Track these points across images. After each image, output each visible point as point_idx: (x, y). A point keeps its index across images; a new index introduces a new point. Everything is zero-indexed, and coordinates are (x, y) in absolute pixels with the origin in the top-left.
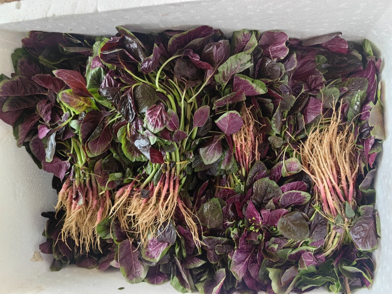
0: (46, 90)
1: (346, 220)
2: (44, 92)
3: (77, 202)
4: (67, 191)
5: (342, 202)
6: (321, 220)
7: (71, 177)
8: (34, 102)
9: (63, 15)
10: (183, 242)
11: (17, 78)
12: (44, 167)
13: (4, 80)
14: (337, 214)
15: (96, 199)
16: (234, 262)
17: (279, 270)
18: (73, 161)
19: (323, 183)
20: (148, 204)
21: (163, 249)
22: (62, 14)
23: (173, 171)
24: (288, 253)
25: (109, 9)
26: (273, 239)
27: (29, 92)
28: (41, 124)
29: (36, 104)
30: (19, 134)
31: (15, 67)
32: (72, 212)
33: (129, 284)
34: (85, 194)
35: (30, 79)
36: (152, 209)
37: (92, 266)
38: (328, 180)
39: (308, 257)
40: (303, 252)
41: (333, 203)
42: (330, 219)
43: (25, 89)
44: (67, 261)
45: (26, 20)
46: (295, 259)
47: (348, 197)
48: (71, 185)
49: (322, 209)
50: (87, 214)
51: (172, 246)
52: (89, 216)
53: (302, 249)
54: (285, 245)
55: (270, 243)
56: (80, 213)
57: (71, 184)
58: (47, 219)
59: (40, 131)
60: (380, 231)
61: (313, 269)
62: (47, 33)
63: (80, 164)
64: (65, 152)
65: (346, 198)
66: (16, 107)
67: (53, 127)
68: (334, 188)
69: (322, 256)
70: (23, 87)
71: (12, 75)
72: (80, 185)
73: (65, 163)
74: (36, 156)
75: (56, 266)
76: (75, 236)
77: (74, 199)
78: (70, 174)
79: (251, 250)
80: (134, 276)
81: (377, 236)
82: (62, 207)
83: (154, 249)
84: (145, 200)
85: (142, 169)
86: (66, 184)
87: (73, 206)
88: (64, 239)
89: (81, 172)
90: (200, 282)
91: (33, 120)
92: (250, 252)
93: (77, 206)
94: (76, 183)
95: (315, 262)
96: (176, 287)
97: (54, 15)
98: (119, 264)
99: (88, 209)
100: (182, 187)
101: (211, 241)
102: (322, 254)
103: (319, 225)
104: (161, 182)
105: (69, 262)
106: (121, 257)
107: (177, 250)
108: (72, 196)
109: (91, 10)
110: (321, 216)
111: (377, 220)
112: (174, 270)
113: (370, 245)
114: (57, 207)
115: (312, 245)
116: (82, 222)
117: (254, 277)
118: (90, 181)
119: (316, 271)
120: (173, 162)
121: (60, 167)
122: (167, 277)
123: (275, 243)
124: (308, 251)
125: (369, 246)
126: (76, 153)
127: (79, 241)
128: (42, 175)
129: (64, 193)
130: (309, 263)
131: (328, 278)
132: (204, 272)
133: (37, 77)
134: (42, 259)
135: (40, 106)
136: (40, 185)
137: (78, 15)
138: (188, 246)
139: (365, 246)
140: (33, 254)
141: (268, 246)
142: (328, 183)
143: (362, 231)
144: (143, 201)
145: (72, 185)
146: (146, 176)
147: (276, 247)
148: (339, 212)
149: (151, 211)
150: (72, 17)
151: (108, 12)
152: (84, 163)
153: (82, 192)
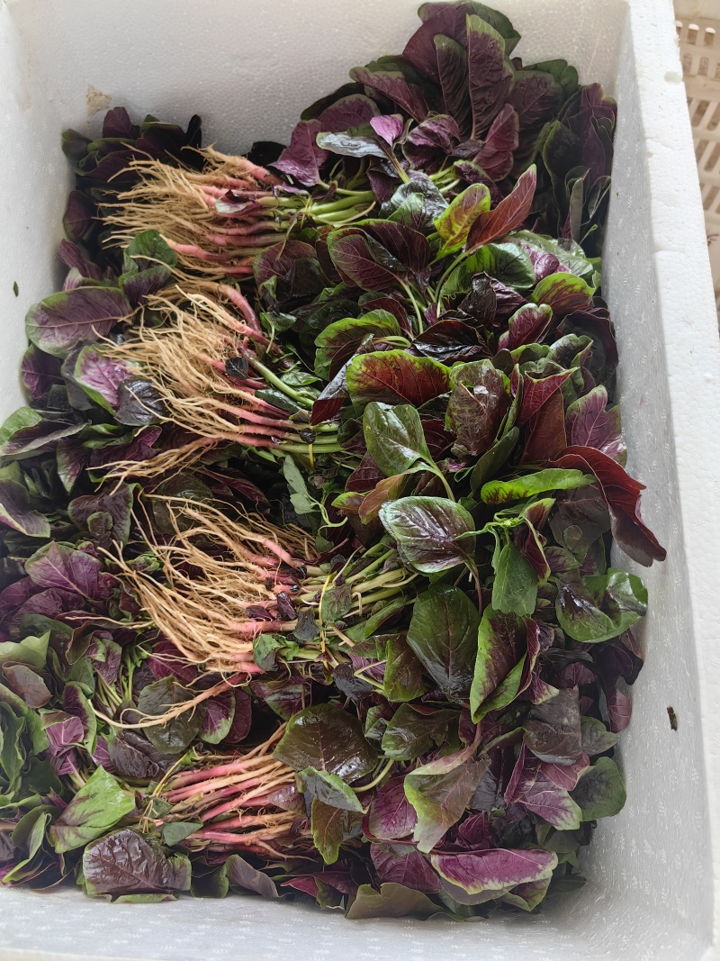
0: (483, 137)
1: (159, 823)
2: (476, 132)
3: (223, 200)
4: (250, 178)
5: (201, 814)
6: (160, 766)
7: (280, 187)
8: (455, 108)
9: (649, 175)
10: (119, 441)
11: (509, 70)
12: (304, 125)
13: (503, 41)
14: (172, 802)
15: (228, 244)
16: (70, 554)
17: (42, 662)
18: (318, 194)
19: (250, 769)
20: (209, 374)
21: (105, 395)
22: (651, 172)
23: (293, 437)
24: (84, 686)
25: (661, 277)
26: (118, 650)
27: (478, 97)
28: (405, 121)
29: (451, 114)
30: (380, 74)
31: (536, 67)
32: (199, 187)
33: (25, 310)
34: (240, 218)
35: (507, 101)
36: (197, 381)
37: (70, 228)
38: (255, 782)
39: (72, 732)
40: (84, 721)
41: (199, 793)
42: (160, 786)
43: (484, 89)
44: (84, 169)
45: (641, 92)
46: (67, 704)
47: (213, 830)
48: (262, 186)
49: (185, 768)
50: (195, 221)
51: (112, 416)
52: (189, 225)
53: (89, 719)
54: (103, 678)
55: (109, 642)
56: (196, 205)
57: (265, 186)
58: (185, 129)
59: (387, 119)
60: (127, 902)
61: (42, 743)
62: (613, 141)
63: (311, 208)
64: (339, 175)
65: (209, 825)
66: (446, 66)
67: (398, 150)
68: (237, 795)
69: (73, 766)
70: (488, 84)
71: (518, 61)
72: (262, 207)
73: (314, 175)
74: (332, 107)
75: (74, 143)
76: (141, 191)
77: (230, 193)
78: (288, 184)
79: (97, 597)
80: (43, 323)
81: (115, 895)
82: (210, 164)
83: (106, 374)
84: (222, 365)
85: (294, 358)
86: (266, 176)
87: (214, 189)
88: (134, 166)
89: (294, 211)
90: (23, 474)
91: (412, 106)
92: (91, 596)
93: (213, 200)
94: (266, 198)
95: (58, 749)
96: (15, 417)
97: (650, 155)
98: (73, 289)
99: (204, 223)
100: (250, 452)
101: (121, 502)
102: (77, 767)
103: (147, 759)
104: (266, 408)
105: (82, 174)
106: (90, 294)
107: (101, 428)
108: (235, 187)
109: (660, 236)
110: (168, 766)
111: (155, 897)
112: (52, 417)
113: (96, 873)
114: (211, 152)
115: (101, 743)
116: (174, 208)
117: (28, 602)
118: (272, 231)
119: (36, 753)
120: (313, 437)
121: (304, 162)
122: (36, 400)
123: (108, 653)
124: (86, 732)
125: (93, 871)
126: (337, 200)
127: (129, 201)
128: (286, 120)
129: (243, 169)
130: (55, 736)
131: (16, 781)
132: (46, 487)
133: (512, 117)
134: (91, 113)
135: (445, 121)
136: (265, 116)
137: (648, 209)
138: (110, 455)
139: (93, 861)
140: (105, 92)
141: (101, 639)
142: (248, 782)
143: (130, 859)
144: (219, 360)
145: (262, 188)
146: (279, 370)
147: (100, 656)
148: (179, 807)
149: (193, 378)
150: (644, 195)
151: (654, 274)
152: (314, 218)
153: (247, 212)
